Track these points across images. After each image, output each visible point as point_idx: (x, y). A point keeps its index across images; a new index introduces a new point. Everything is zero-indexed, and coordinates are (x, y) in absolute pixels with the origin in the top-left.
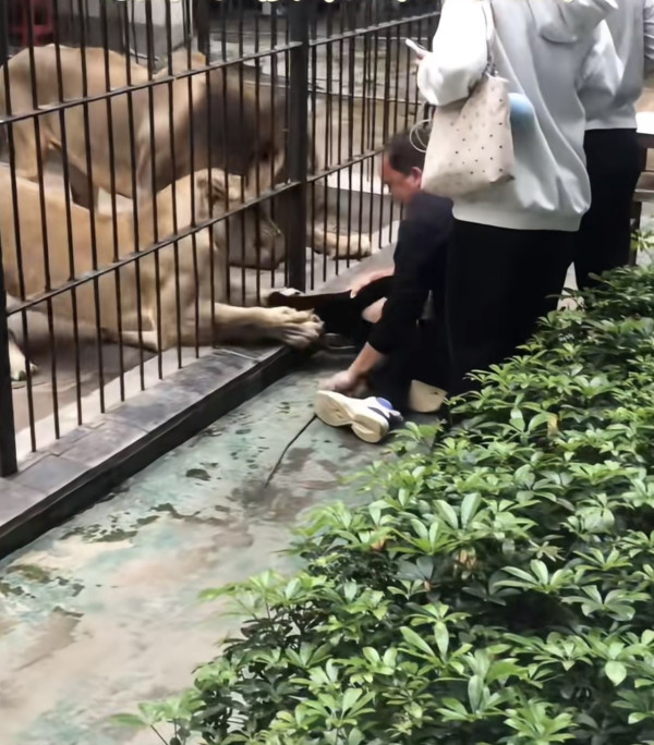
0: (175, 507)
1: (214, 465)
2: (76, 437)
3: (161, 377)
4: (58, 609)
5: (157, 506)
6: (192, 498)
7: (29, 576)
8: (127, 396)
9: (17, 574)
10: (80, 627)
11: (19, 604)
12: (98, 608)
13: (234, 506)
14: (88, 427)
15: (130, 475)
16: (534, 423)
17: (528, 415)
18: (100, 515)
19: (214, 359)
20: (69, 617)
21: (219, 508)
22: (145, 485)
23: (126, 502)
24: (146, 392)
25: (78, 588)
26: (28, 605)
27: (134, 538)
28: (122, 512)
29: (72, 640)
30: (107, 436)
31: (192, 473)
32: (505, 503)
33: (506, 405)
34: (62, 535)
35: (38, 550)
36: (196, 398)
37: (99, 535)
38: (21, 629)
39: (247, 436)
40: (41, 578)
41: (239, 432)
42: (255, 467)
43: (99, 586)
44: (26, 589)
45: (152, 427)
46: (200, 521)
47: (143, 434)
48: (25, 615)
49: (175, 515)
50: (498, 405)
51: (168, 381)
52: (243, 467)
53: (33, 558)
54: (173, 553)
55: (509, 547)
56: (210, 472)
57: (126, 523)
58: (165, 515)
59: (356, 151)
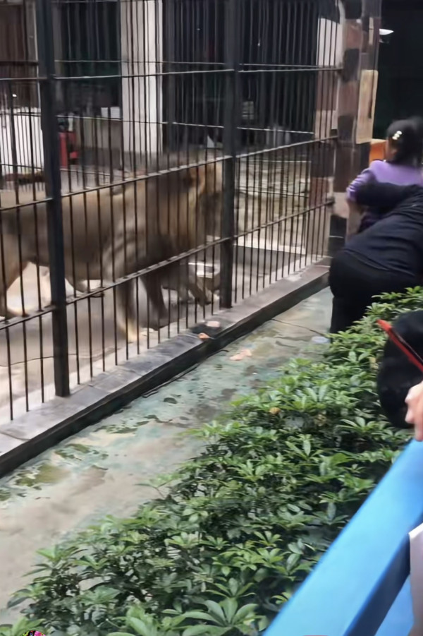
0: (158, 417)
1: (179, 396)
2: (102, 377)
3: (148, 348)
4: (94, 466)
5: (147, 416)
6: (167, 412)
7: (78, 450)
8: (129, 357)
9: (70, 449)
10: (107, 475)
11: (73, 463)
12: (117, 466)
13: (190, 417)
14: (108, 372)
15: (133, 400)
16: (361, 357)
17: (358, 354)
18: (115, 420)
19: (178, 339)
20: (100, 470)
21: (183, 418)
22: (140, 405)
23: (130, 414)
24: (140, 355)
25: (105, 456)
26: (78, 464)
27: (136, 432)
28: (128, 419)
29: (103, 482)
30: (119, 377)
31: (166, 400)
32: (343, 392)
33: (347, 349)
34: (94, 430)
35: (81, 437)
36: (169, 359)
37: (115, 430)
38: (74, 476)
39: (198, 382)
40: (84, 450)
41: (193, 380)
42: (203, 397)
43: (117, 455)
44: (76, 456)
45: (144, 373)
46: (172, 424)
47: (139, 377)
48: (76, 469)
49: (158, 421)
50: (343, 349)
51: (153, 350)
52: (195, 398)
53: (79, 440)
54: (156, 441)
55: (344, 412)
56: (176, 399)
57: (130, 424)
58: (152, 421)
59: (263, 221)
